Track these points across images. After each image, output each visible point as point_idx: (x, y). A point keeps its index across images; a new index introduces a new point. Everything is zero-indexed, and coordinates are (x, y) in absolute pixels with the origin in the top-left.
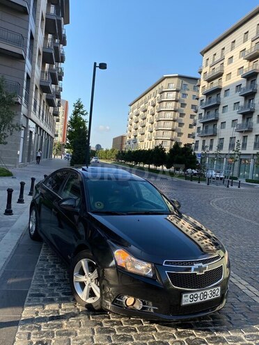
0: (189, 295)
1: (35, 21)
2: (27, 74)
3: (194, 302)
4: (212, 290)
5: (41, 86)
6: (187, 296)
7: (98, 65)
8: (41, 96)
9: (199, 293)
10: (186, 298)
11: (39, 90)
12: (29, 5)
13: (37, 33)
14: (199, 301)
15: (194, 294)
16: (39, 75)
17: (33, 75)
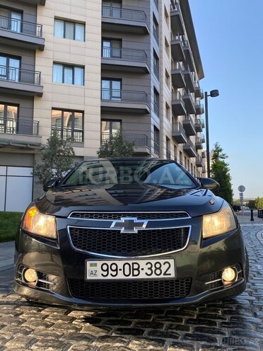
0: (100, 263)
1: (158, 79)
2: (155, 127)
3: (109, 277)
4: (153, 262)
5: (173, 137)
6: (96, 265)
7: (209, 94)
8: (175, 147)
9: (120, 264)
10: (93, 268)
11: (171, 140)
12: (149, 66)
13: (161, 89)
14: (120, 276)
15: (109, 263)
16: (170, 126)
17: (162, 127)
